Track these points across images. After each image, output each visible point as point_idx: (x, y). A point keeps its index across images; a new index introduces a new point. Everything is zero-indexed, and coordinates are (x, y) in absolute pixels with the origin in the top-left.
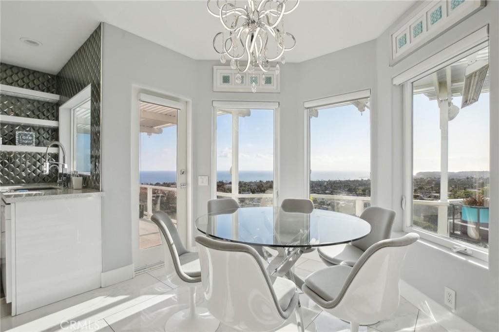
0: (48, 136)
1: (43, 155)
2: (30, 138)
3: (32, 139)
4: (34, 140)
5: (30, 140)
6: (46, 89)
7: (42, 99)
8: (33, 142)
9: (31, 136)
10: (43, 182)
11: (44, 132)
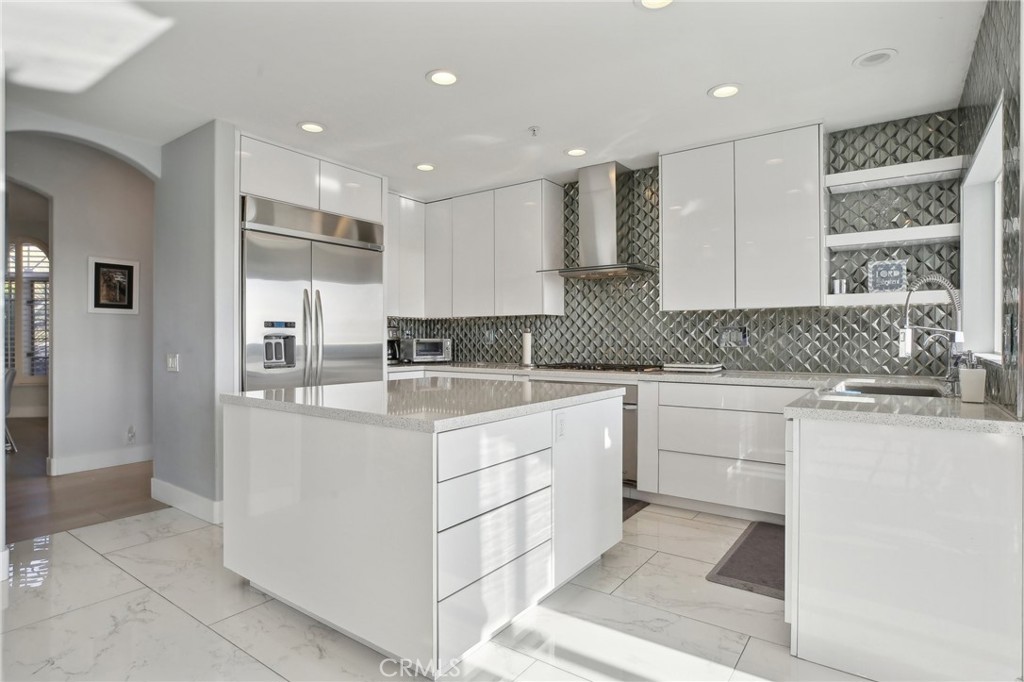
0: (938, 263)
1: (926, 310)
2: (896, 273)
3: (901, 276)
4: (905, 277)
5: (896, 278)
6: (933, 153)
7: (925, 179)
8: (901, 281)
9: (899, 268)
10: (926, 374)
11: (929, 255)
